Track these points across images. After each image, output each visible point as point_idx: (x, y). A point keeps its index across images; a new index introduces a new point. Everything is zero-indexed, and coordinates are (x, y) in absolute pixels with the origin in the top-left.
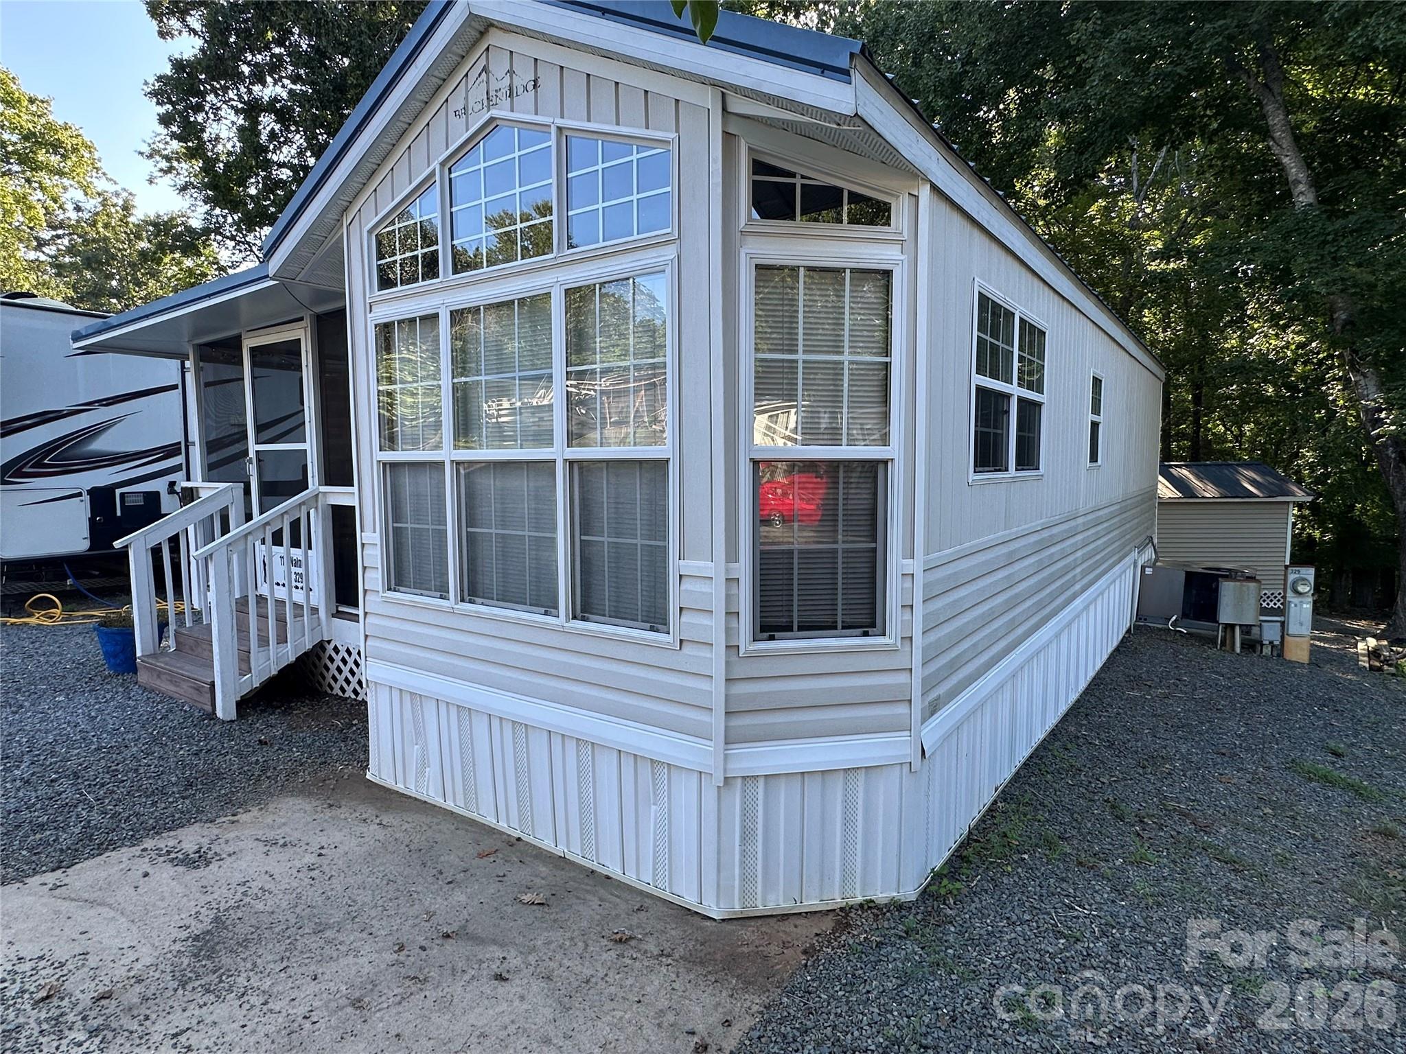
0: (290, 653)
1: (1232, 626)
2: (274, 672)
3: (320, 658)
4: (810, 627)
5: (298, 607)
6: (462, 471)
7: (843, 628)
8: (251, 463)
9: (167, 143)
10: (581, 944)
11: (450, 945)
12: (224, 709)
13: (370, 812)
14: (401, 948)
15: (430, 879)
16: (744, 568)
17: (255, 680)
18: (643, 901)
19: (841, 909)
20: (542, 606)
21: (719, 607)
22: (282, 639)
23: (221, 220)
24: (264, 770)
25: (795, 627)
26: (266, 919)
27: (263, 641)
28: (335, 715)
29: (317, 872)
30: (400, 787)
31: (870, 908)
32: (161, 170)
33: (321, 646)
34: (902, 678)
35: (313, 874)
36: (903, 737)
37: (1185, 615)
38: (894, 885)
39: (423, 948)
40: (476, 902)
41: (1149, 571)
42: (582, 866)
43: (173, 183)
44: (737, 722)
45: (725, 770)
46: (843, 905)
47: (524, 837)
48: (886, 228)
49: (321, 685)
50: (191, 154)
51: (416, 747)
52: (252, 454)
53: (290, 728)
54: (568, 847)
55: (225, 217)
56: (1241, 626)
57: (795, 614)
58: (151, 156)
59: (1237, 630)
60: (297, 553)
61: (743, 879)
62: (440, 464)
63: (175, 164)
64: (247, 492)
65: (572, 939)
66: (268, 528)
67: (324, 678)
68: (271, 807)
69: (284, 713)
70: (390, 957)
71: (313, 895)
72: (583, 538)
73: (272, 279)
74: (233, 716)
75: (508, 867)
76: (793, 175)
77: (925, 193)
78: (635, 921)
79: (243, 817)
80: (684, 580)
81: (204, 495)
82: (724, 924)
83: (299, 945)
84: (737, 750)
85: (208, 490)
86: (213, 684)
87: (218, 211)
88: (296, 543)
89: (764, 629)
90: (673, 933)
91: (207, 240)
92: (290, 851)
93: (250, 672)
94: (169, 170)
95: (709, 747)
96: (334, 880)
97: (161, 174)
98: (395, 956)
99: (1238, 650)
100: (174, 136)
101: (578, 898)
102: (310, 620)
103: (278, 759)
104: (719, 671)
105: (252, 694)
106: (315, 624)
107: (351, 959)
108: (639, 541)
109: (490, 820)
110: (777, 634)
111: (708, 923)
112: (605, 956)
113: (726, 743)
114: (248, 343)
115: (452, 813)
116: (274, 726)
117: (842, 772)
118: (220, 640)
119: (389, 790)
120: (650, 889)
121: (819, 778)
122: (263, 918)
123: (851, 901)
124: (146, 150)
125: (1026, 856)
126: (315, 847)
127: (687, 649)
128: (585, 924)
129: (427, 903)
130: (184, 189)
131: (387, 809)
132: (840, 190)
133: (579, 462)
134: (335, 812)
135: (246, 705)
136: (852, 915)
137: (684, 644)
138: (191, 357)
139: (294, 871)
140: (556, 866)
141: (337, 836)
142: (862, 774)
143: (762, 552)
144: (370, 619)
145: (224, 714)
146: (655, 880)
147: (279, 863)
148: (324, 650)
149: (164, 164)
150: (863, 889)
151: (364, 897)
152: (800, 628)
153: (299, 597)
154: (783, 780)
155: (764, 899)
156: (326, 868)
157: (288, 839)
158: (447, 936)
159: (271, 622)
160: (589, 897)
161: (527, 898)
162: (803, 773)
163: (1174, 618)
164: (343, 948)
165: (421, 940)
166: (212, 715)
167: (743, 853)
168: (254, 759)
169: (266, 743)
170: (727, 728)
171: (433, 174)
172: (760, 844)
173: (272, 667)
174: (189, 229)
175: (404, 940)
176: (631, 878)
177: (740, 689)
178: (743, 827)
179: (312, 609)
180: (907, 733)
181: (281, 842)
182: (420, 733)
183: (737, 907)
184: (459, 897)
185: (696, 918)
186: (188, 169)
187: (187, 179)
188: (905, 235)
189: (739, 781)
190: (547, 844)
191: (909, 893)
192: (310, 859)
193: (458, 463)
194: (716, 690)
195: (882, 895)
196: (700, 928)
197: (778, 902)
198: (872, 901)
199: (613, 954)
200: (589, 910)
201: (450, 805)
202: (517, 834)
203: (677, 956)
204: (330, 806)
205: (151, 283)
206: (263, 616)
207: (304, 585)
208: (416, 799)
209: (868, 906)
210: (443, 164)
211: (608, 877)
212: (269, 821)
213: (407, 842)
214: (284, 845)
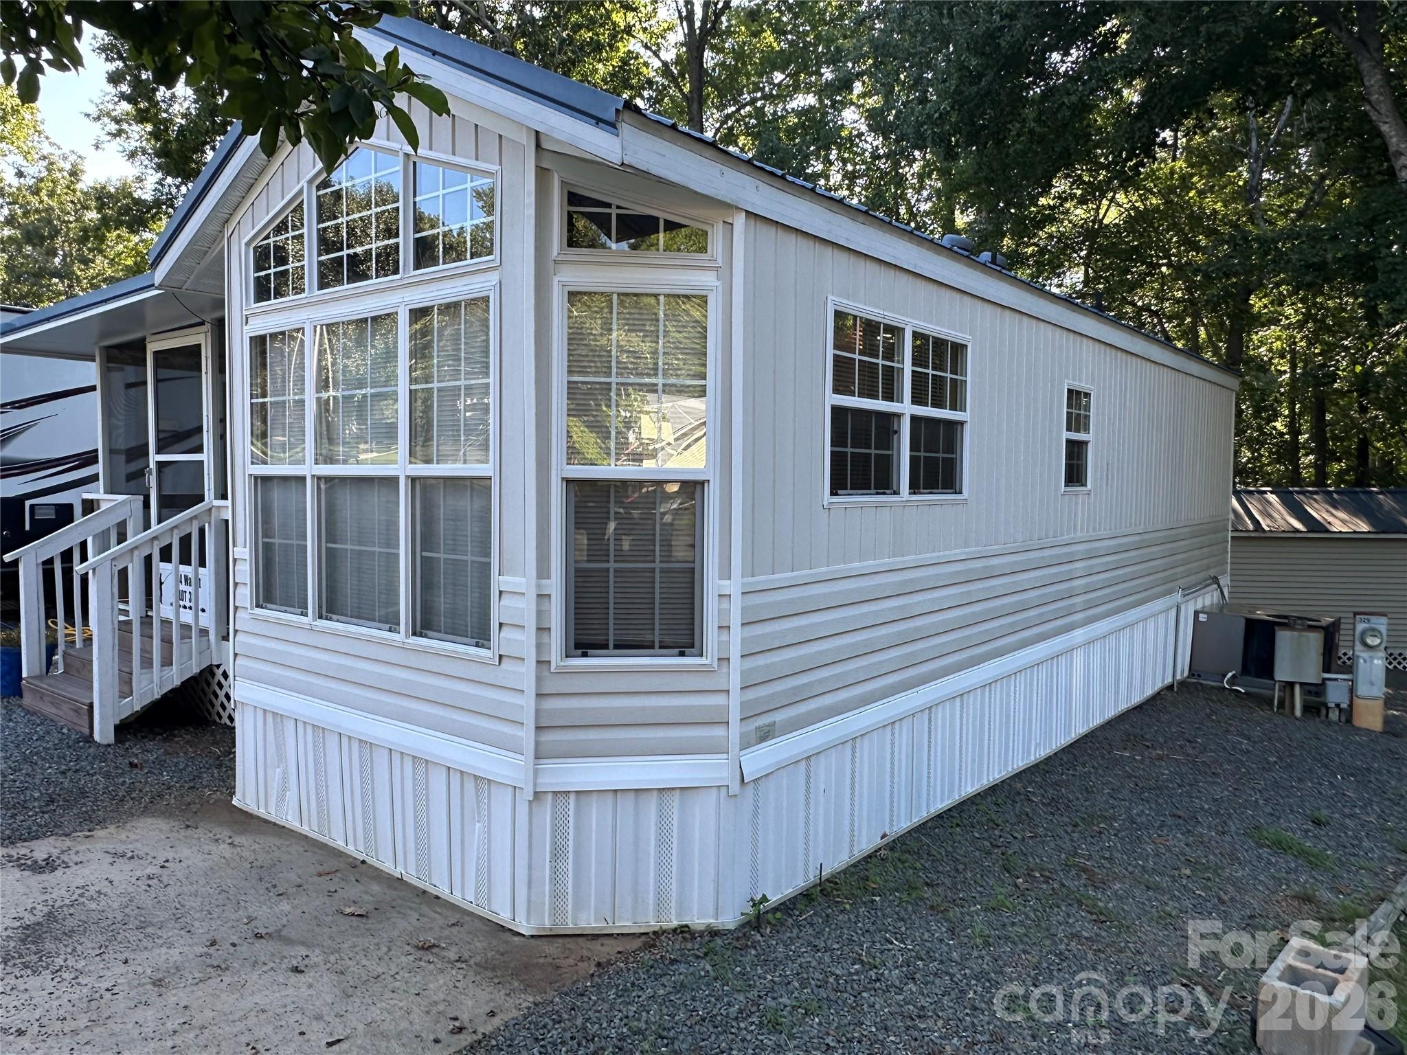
0: (175, 677)
1: (1291, 685)
2: (157, 696)
3: (209, 684)
4: (625, 646)
5: (186, 628)
6: (323, 486)
7: (661, 647)
8: (150, 473)
9: (116, 103)
10: (385, 949)
11: (259, 944)
12: (101, 731)
13: (224, 833)
14: (213, 943)
15: (261, 892)
16: (556, 585)
17: (137, 703)
18: (460, 917)
19: (655, 933)
20: (387, 623)
21: (531, 623)
22: (167, 662)
23: (174, 190)
24: (130, 790)
25: (611, 645)
26: (95, 916)
27: (147, 663)
28: (215, 743)
29: (155, 881)
30: (262, 812)
31: (682, 932)
32: (109, 134)
33: (210, 671)
34: (719, 700)
35: (150, 882)
36: (720, 759)
37: (1245, 670)
38: (711, 911)
39: (234, 945)
40: (299, 911)
41: (1203, 618)
42: (416, 888)
43: (121, 149)
44: (548, 737)
45: (535, 785)
46: (656, 929)
47: (369, 860)
48: (703, 256)
49: (210, 714)
50: (142, 117)
51: (278, 770)
52: (152, 465)
53: (166, 753)
54: (405, 869)
55: (178, 187)
56: (1302, 684)
57: (611, 632)
58: (98, 118)
59: (1297, 689)
60: (186, 570)
61: (554, 896)
62: (302, 479)
63: (125, 126)
64: (146, 505)
65: (378, 944)
66: (156, 542)
67: (213, 706)
68: (128, 826)
69: (165, 740)
70: (200, 950)
71: (146, 900)
72: (424, 554)
73: (157, 288)
74: (110, 738)
75: (342, 884)
76: (609, 206)
77: (739, 221)
78: (447, 932)
79: (99, 833)
80: (503, 596)
81: (104, 507)
82: (533, 941)
83: (119, 938)
84: (548, 765)
85: (108, 501)
86: (91, 706)
87: (169, 180)
88: (185, 560)
89: (578, 646)
90: (478, 945)
91: (157, 213)
92: (136, 862)
93: (131, 694)
94: (120, 133)
95: (519, 760)
96: (169, 888)
97: (109, 138)
98: (206, 949)
99: (1298, 713)
100: (123, 96)
101: (399, 913)
102: (199, 643)
103: (146, 782)
104: (529, 685)
105: (132, 719)
106: (204, 646)
107: (164, 950)
108: (469, 558)
109: (340, 844)
110: (590, 652)
111: (517, 939)
112: (403, 959)
113: (536, 758)
114: (152, 347)
115: (306, 837)
116: (150, 751)
117: (655, 793)
118: (99, 659)
119: (251, 815)
120: (472, 908)
121: (632, 796)
122: (93, 915)
123: (666, 926)
124: (94, 111)
125: (878, 899)
126: (161, 861)
127: (506, 664)
128: (396, 933)
129: (251, 910)
130: (132, 155)
131: (244, 832)
132: (658, 219)
133: (419, 478)
134: (190, 832)
135: (124, 729)
136: (663, 938)
137: (504, 660)
138: (98, 359)
139: (133, 880)
140: (390, 887)
141: (185, 852)
142: (677, 794)
143: (577, 570)
144: (240, 637)
145: (101, 737)
146: (477, 899)
147: (123, 874)
148: (213, 675)
149: (113, 127)
150: (679, 915)
151: (191, 903)
152: (616, 647)
153: (187, 617)
154: (594, 797)
155: (575, 918)
156: (165, 879)
157: (136, 852)
158: (258, 936)
159: (156, 642)
160: (409, 912)
161: (348, 910)
162: (615, 791)
163: (1230, 674)
164: (160, 942)
165: (235, 939)
166: (89, 739)
167: (554, 870)
168: (121, 780)
169: (136, 766)
170: (537, 743)
171: (300, 192)
172: (570, 861)
173: (156, 690)
174: (138, 202)
175: (218, 938)
176: (456, 898)
177: (550, 704)
178: (554, 843)
179: (201, 631)
180: (725, 756)
181: (130, 854)
182: (281, 757)
183: (548, 926)
184: (285, 906)
185: (508, 934)
186: (138, 133)
187: (138, 144)
188: (720, 262)
189: (550, 797)
190: (387, 866)
191: (729, 920)
192: (150, 870)
193: (319, 478)
194: (527, 702)
195: (698, 921)
196: (507, 942)
197: (589, 921)
198: (687, 926)
199: (411, 958)
200: (406, 924)
201: (305, 829)
202: (361, 857)
203: (472, 962)
204: (188, 826)
205: (99, 259)
206: (147, 636)
207: (192, 604)
208: (275, 824)
209: (684, 931)
210: (310, 182)
211: (437, 897)
212: (123, 836)
213: (251, 859)
214: (132, 857)
